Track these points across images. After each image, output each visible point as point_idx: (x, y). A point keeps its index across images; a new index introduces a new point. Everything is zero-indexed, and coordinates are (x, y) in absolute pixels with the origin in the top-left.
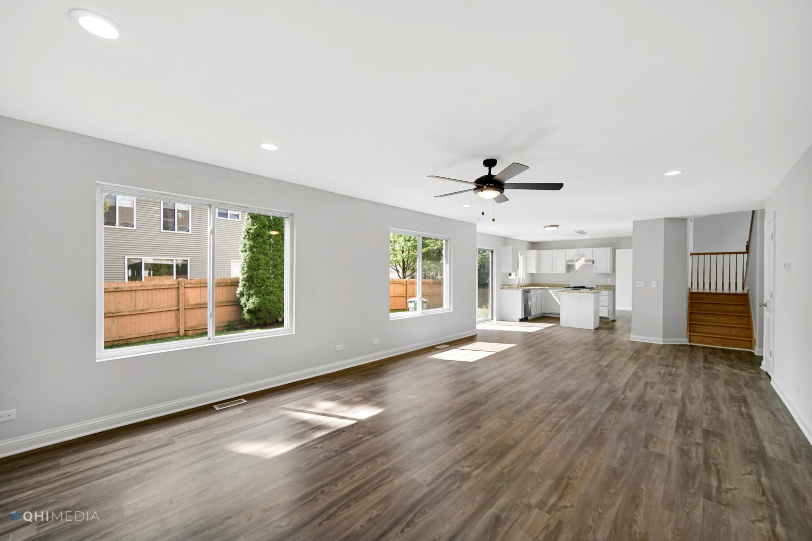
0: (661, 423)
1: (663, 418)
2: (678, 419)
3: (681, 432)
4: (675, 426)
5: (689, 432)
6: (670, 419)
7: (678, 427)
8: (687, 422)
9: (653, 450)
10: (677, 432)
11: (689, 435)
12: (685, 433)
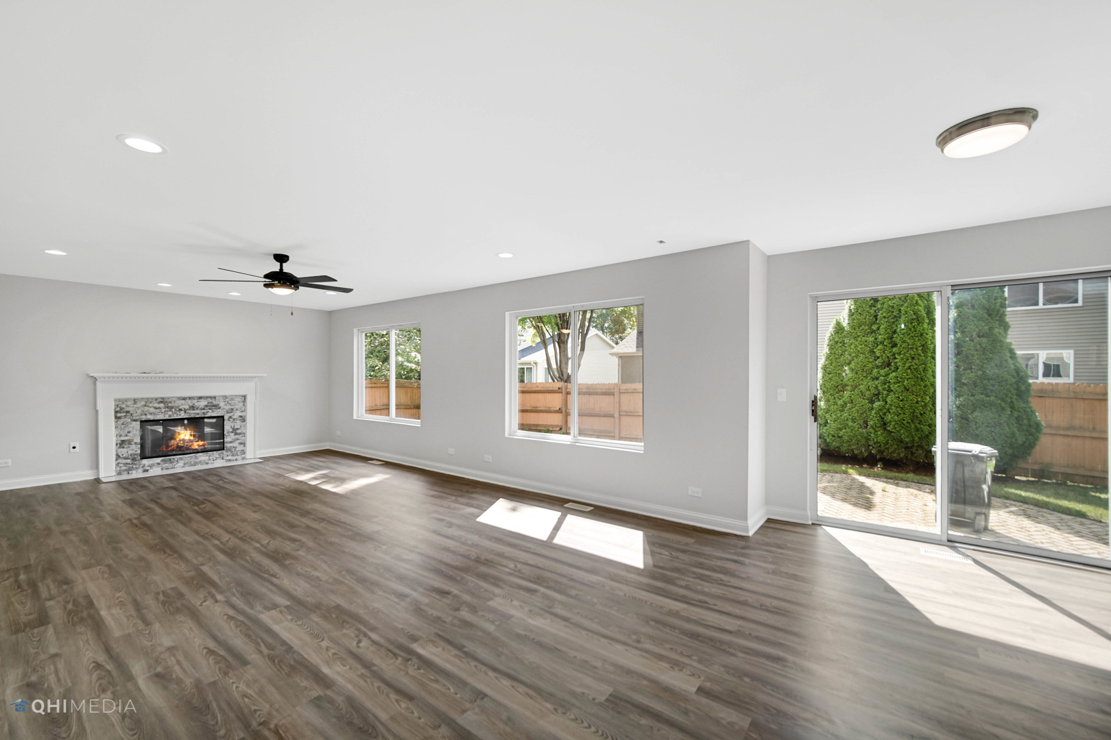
0: (118, 595)
1: (122, 604)
2: (99, 614)
3: (81, 600)
4: (95, 602)
5: (70, 606)
6: (109, 608)
7: (91, 604)
8: (82, 619)
9: (98, 568)
10: (87, 597)
11: (68, 602)
12: (75, 603)
